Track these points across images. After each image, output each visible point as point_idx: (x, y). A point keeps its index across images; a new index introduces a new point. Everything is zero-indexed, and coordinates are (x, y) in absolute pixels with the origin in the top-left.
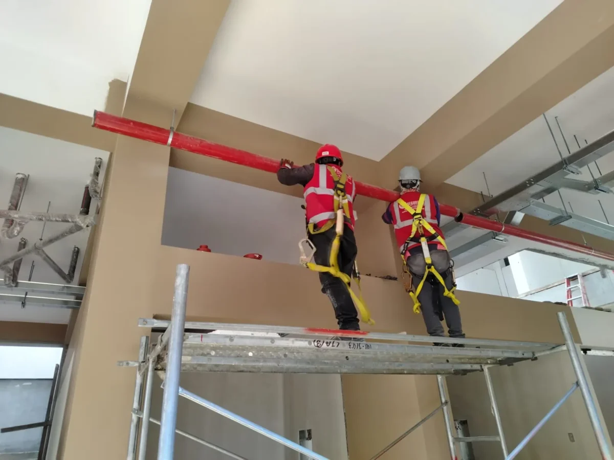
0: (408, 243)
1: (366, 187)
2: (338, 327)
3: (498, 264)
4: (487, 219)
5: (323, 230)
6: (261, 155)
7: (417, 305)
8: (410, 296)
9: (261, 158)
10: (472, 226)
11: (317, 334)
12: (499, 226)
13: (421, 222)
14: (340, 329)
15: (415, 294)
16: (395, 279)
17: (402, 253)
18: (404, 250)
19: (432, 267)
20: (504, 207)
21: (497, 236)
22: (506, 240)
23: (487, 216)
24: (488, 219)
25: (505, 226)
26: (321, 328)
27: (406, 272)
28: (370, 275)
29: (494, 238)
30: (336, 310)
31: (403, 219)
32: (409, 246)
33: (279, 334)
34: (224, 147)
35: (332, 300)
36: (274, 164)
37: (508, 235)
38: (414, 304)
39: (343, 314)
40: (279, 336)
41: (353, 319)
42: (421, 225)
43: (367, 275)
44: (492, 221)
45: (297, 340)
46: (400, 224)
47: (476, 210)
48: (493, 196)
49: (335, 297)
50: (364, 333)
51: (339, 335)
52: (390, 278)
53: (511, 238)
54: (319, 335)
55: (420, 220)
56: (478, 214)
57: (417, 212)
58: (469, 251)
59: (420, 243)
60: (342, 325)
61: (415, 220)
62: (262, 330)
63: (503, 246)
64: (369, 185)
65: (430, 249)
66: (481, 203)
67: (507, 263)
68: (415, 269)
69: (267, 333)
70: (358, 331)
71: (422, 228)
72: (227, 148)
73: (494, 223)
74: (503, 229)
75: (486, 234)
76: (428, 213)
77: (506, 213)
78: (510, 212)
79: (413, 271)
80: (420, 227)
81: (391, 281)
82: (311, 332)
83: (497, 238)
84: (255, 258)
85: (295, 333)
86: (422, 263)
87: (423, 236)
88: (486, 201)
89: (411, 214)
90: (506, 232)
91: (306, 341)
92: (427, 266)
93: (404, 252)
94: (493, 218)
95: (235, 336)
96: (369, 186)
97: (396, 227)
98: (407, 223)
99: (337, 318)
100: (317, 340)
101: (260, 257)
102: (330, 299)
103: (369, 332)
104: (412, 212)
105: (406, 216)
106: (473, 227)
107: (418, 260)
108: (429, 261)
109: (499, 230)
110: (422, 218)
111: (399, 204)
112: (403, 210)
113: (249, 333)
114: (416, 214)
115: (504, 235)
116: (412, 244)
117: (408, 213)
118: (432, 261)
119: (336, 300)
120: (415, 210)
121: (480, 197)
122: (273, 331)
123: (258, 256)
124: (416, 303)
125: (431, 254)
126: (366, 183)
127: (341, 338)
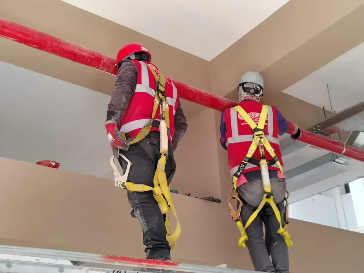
0: (245, 165)
1: (193, 91)
2: (145, 255)
3: (338, 191)
4: (327, 138)
5: (137, 139)
6: (68, 41)
7: (244, 237)
8: (237, 225)
9: (66, 44)
10: (310, 145)
11: (117, 263)
12: (341, 147)
13: (262, 140)
14: (147, 258)
15: (244, 225)
16: (218, 201)
17: (236, 175)
18: (238, 171)
19: (272, 197)
20: (347, 125)
21: (337, 158)
22: (346, 164)
23: (327, 135)
24: (329, 139)
25: (347, 148)
26: (123, 256)
27: (234, 198)
28: (189, 195)
29: (334, 161)
30: (145, 234)
31: (241, 133)
32: (246, 168)
33: (72, 262)
34: (22, 27)
35: (141, 222)
36: (83, 54)
37: (348, 157)
38: (240, 236)
39: (153, 239)
40: (72, 264)
41: (164, 246)
42: (262, 145)
43: (186, 194)
44: (333, 140)
45: (92, 270)
46: (236, 138)
47: (316, 127)
48: (336, 112)
49: (145, 218)
50: (173, 264)
51: (145, 265)
52: (213, 200)
53: (353, 162)
54: (120, 264)
55: (261, 138)
56: (318, 132)
57: (258, 128)
58: (306, 173)
59: (259, 166)
60: (150, 253)
61: (255, 137)
62: (49, 256)
63: (342, 171)
64: (196, 88)
65: (271, 176)
66: (323, 119)
67: (347, 189)
68: (249, 197)
69: (57, 259)
70: (168, 261)
71: (263, 147)
72: (26, 29)
73: (334, 143)
74: (344, 151)
75: (325, 156)
76: (271, 130)
77: (349, 132)
78: (354, 132)
79: (246, 199)
80: (261, 146)
81: (213, 202)
82: (109, 260)
83: (336, 160)
84: (50, 166)
85: (89, 261)
86: (259, 192)
87: (263, 158)
88: (328, 117)
89: (251, 128)
90: (347, 154)
91: (103, 270)
92: (265, 195)
93: (239, 174)
94: (334, 137)
95: (13, 262)
96: (196, 90)
97: (230, 141)
98: (245, 138)
99: (144, 243)
100: (117, 270)
101: (57, 166)
102: (139, 221)
103: (180, 263)
104: (253, 126)
105: (244, 129)
106: (311, 147)
107: (255, 187)
108: (268, 189)
109: (340, 152)
110: (263, 136)
111: (238, 113)
112: (243, 121)
113: (33, 259)
114: (257, 130)
115: (345, 158)
116: (250, 166)
117: (248, 126)
118: (272, 190)
119: (147, 222)
120: (257, 124)
121: (321, 112)
122: (63, 257)
123: (54, 164)
124: (244, 235)
125: (271, 182)
126: (193, 85)
127: (147, 269)
